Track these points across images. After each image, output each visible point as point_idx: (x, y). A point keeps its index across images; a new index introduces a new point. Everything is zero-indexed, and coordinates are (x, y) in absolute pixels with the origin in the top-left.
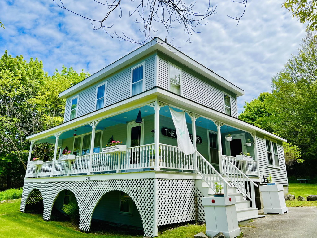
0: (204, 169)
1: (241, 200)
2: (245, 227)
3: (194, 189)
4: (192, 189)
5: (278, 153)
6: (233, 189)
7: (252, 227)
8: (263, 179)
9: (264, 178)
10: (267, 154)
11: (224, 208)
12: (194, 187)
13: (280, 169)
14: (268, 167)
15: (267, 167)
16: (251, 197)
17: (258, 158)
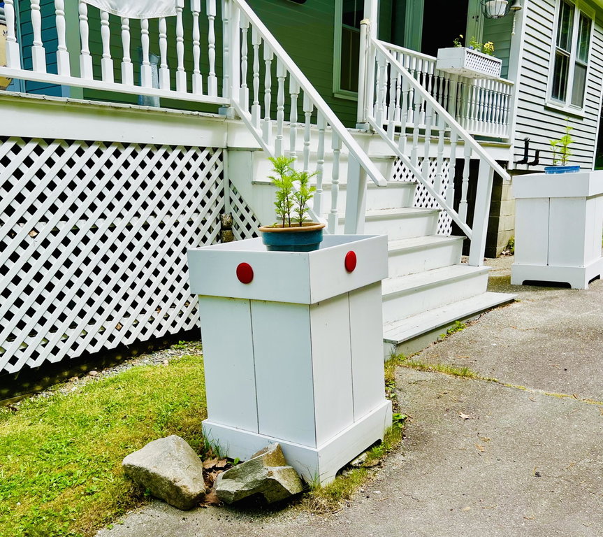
0: (268, 97)
1: (429, 234)
2: (422, 368)
3: (222, 194)
4: (209, 194)
5: (590, 57)
6: (402, 191)
7: (456, 375)
8: (523, 152)
9: (527, 149)
10: (552, 58)
11: (304, 313)
12: (220, 182)
13: (581, 118)
14: (547, 108)
15: (541, 109)
16: (470, 222)
17: (521, 71)
